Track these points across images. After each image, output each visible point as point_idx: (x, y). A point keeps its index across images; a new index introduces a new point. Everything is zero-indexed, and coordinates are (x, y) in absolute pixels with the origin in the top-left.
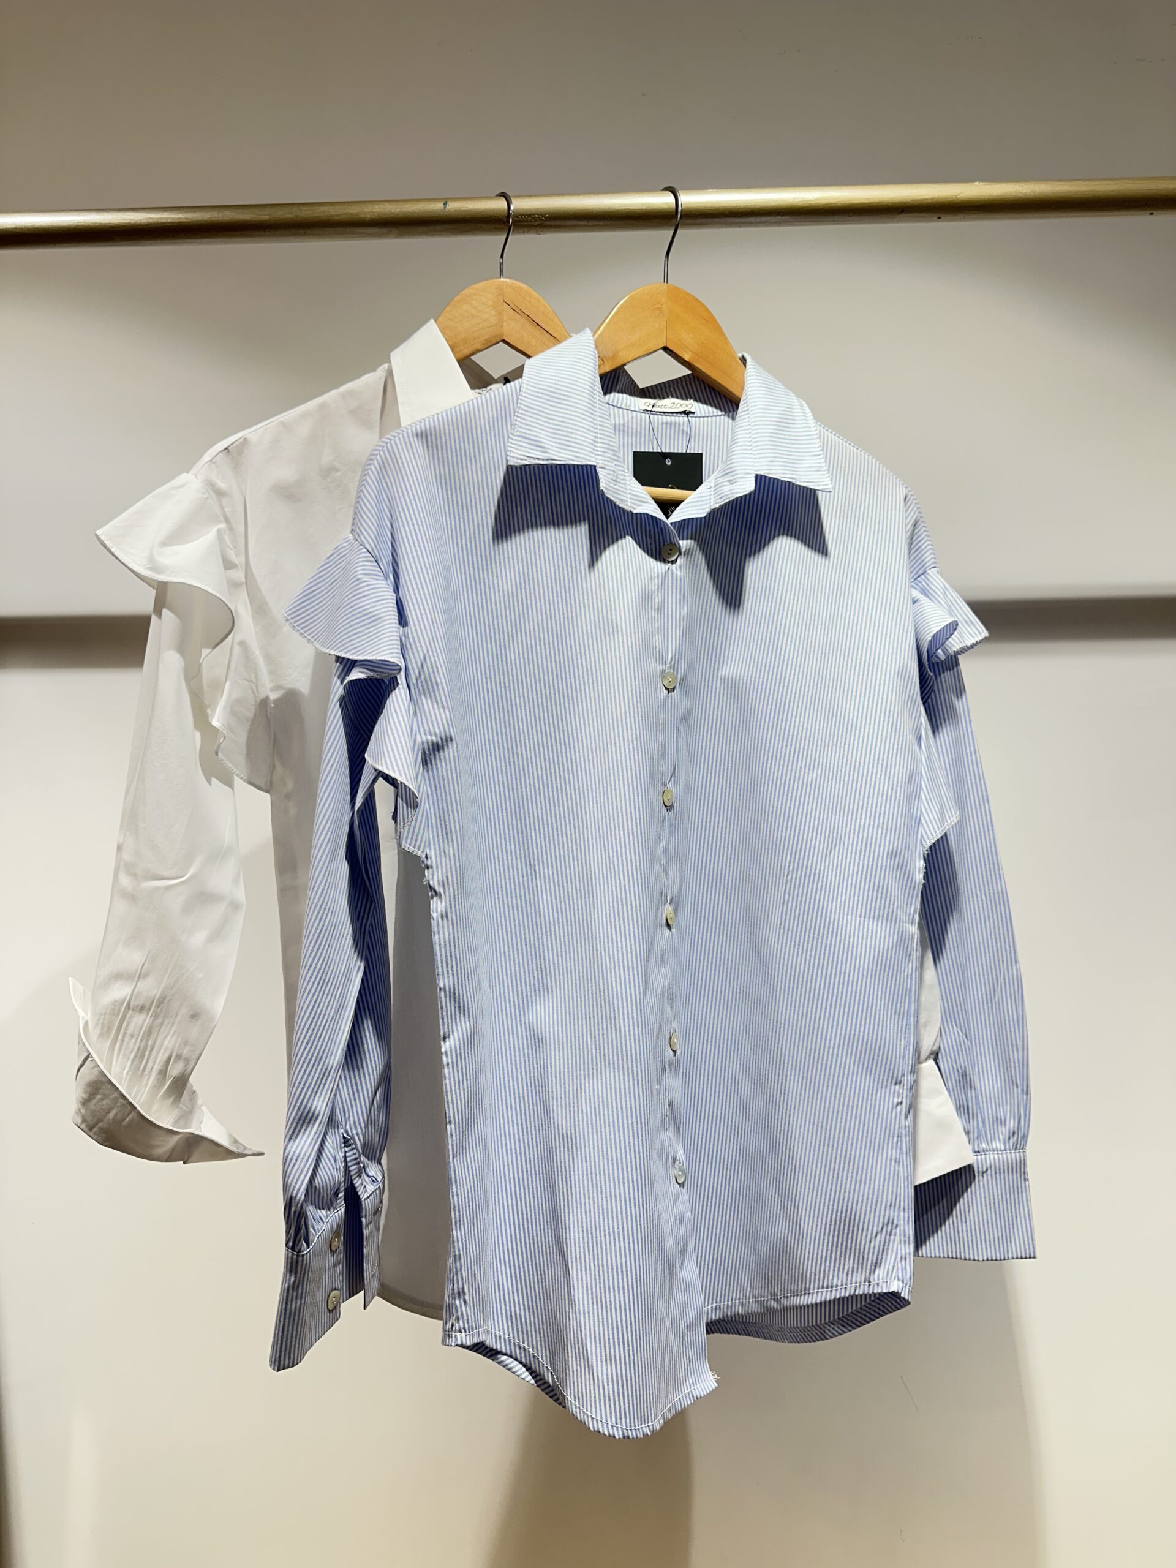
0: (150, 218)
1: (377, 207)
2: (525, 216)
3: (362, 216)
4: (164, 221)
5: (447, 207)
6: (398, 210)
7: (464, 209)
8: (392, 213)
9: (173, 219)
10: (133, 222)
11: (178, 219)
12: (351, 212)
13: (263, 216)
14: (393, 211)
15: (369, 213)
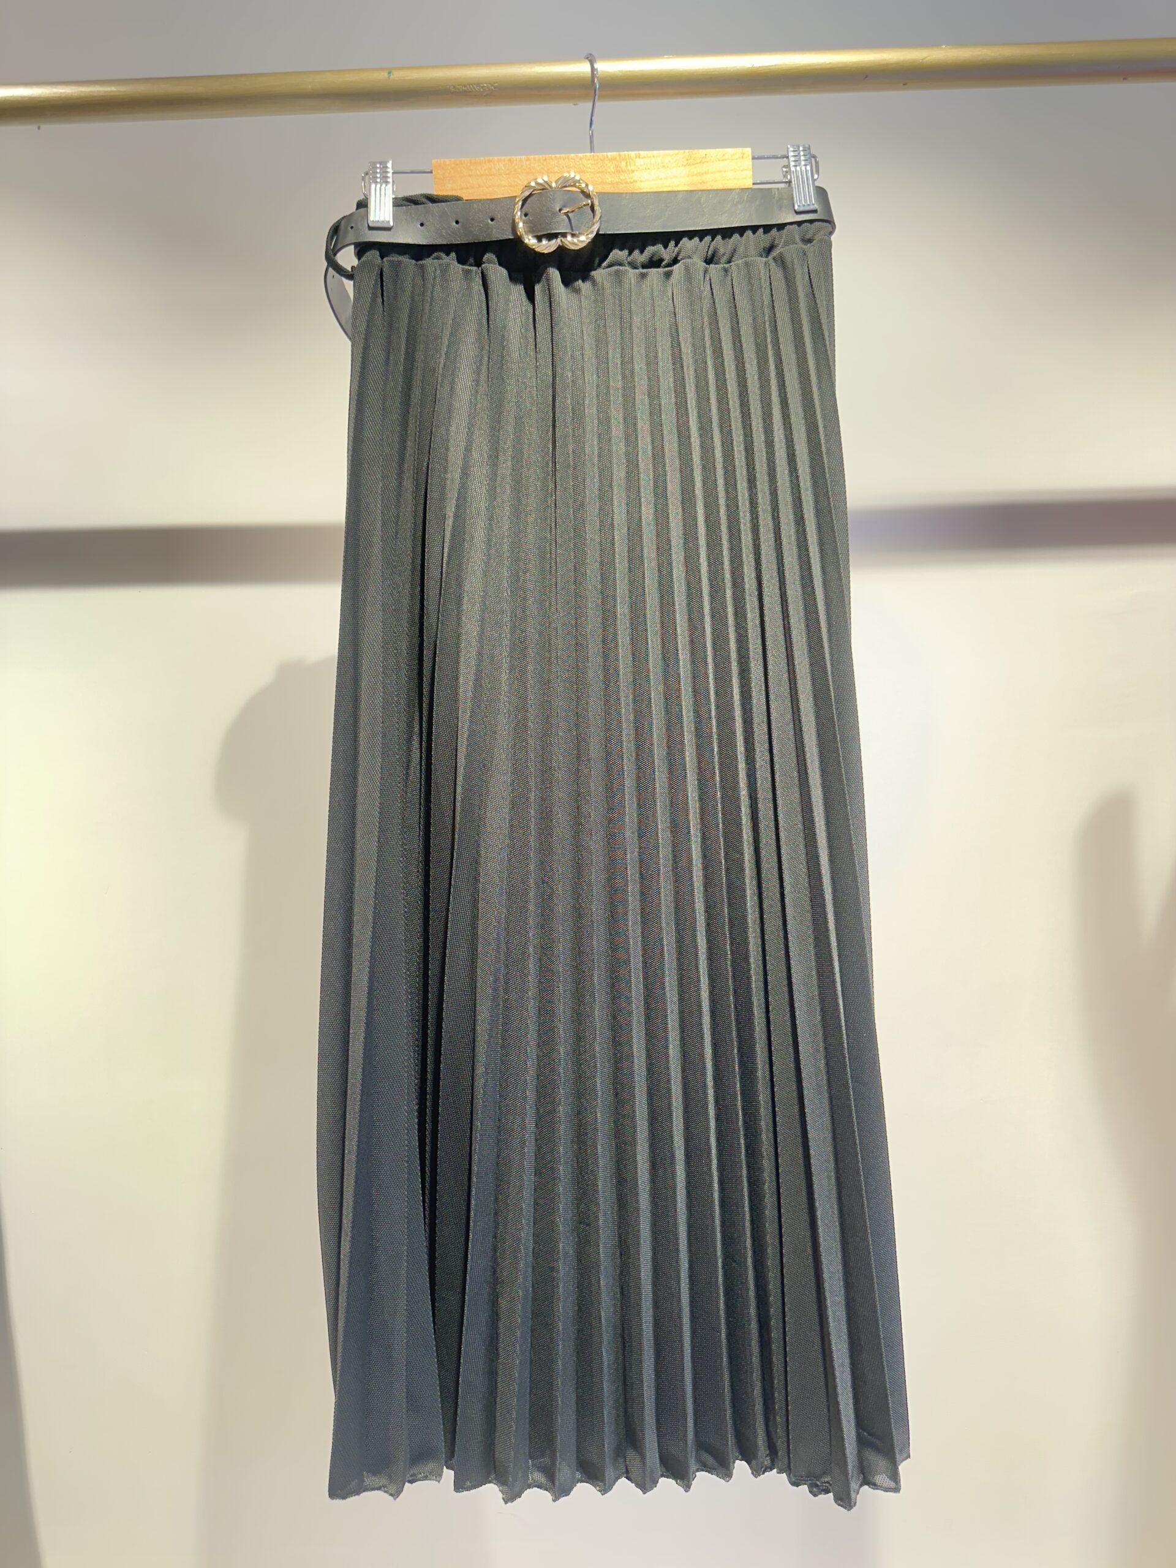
0: (81, 91)
2: (472, 84)
3: (303, 87)
4: (95, 94)
5: (392, 76)
6: (341, 80)
7: (409, 78)
8: (334, 84)
9: (105, 92)
10: (63, 95)
11: (112, 91)
12: (291, 82)
13: (199, 89)
14: (336, 81)
15: (311, 83)
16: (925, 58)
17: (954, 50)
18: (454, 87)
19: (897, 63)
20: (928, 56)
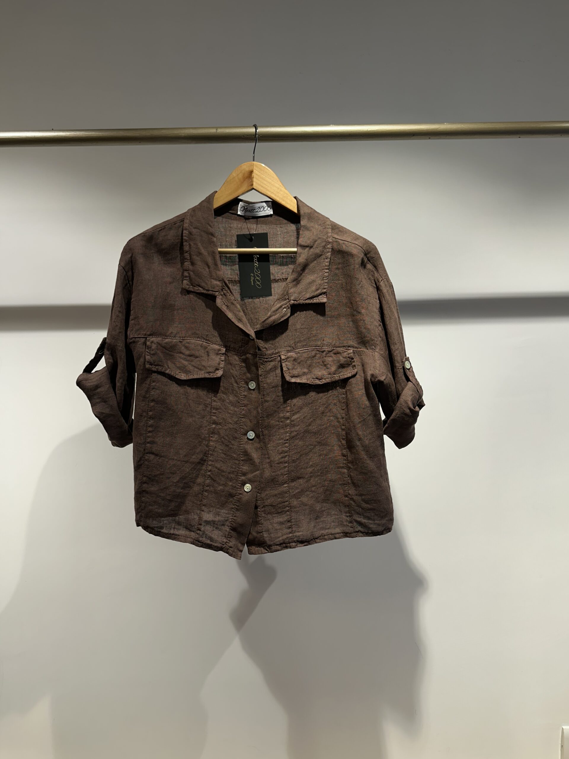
0: (87, 134)
1: (186, 131)
2: (251, 135)
3: (180, 135)
5: (218, 131)
6: (196, 132)
7: (225, 132)
8: (193, 133)
10: (79, 136)
12: (175, 133)
14: (194, 132)
15: (183, 133)
16: (438, 128)
17: (450, 125)
18: (244, 136)
19: (427, 130)
20: (439, 128)
